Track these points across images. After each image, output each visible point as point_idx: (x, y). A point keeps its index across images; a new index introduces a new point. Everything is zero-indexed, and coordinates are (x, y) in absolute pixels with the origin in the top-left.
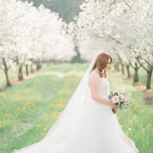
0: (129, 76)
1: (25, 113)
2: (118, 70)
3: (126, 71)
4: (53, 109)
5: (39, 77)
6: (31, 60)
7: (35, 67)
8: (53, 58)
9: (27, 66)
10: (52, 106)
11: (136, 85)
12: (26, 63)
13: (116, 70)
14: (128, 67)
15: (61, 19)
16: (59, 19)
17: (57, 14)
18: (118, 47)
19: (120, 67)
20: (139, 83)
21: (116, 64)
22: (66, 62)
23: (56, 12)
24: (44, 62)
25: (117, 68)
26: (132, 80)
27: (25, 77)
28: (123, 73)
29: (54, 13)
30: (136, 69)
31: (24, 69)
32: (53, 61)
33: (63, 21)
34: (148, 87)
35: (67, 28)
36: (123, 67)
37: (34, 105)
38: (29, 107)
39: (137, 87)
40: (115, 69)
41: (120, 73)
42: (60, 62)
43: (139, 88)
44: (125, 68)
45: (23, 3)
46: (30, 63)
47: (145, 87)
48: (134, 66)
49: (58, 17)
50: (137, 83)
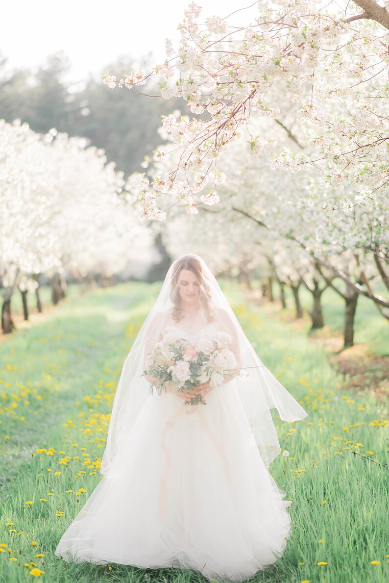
0: (299, 313)
1: (15, 421)
2: (272, 299)
3: (290, 301)
4: (90, 407)
5: (59, 323)
6: (36, 277)
7: (46, 295)
8: (98, 271)
9: (24, 294)
10: (87, 398)
11: (316, 337)
12: (23, 287)
13: (266, 299)
14: (295, 290)
15: (112, 165)
16: (106, 164)
17: (101, 152)
18: (266, 237)
19: (276, 289)
20: (326, 329)
21: (266, 282)
22: (133, 279)
23: (99, 147)
24: (73, 280)
25: (267, 292)
26: (307, 323)
27: (19, 323)
28: (284, 305)
29: (93, 150)
30: (317, 294)
31: (16, 302)
32: (97, 279)
33: (116, 170)
34: (349, 341)
35: (124, 190)
36: (282, 291)
37: (39, 398)
38: (27, 403)
39: (320, 342)
40: (264, 295)
41: (278, 306)
42: (117, 280)
43: (325, 345)
44: (288, 291)
45: (8, 126)
46: (32, 286)
47: (340, 342)
48: (312, 286)
49: (104, 159)
50: (319, 332)
